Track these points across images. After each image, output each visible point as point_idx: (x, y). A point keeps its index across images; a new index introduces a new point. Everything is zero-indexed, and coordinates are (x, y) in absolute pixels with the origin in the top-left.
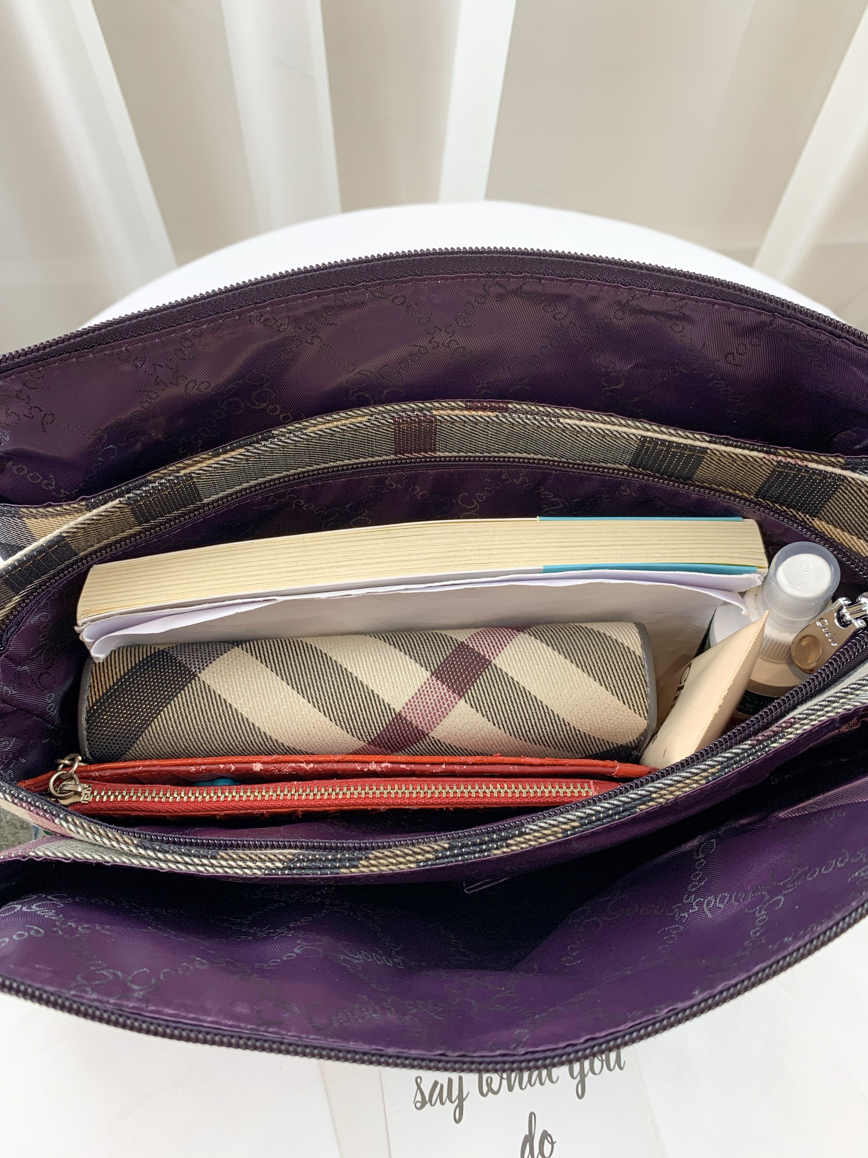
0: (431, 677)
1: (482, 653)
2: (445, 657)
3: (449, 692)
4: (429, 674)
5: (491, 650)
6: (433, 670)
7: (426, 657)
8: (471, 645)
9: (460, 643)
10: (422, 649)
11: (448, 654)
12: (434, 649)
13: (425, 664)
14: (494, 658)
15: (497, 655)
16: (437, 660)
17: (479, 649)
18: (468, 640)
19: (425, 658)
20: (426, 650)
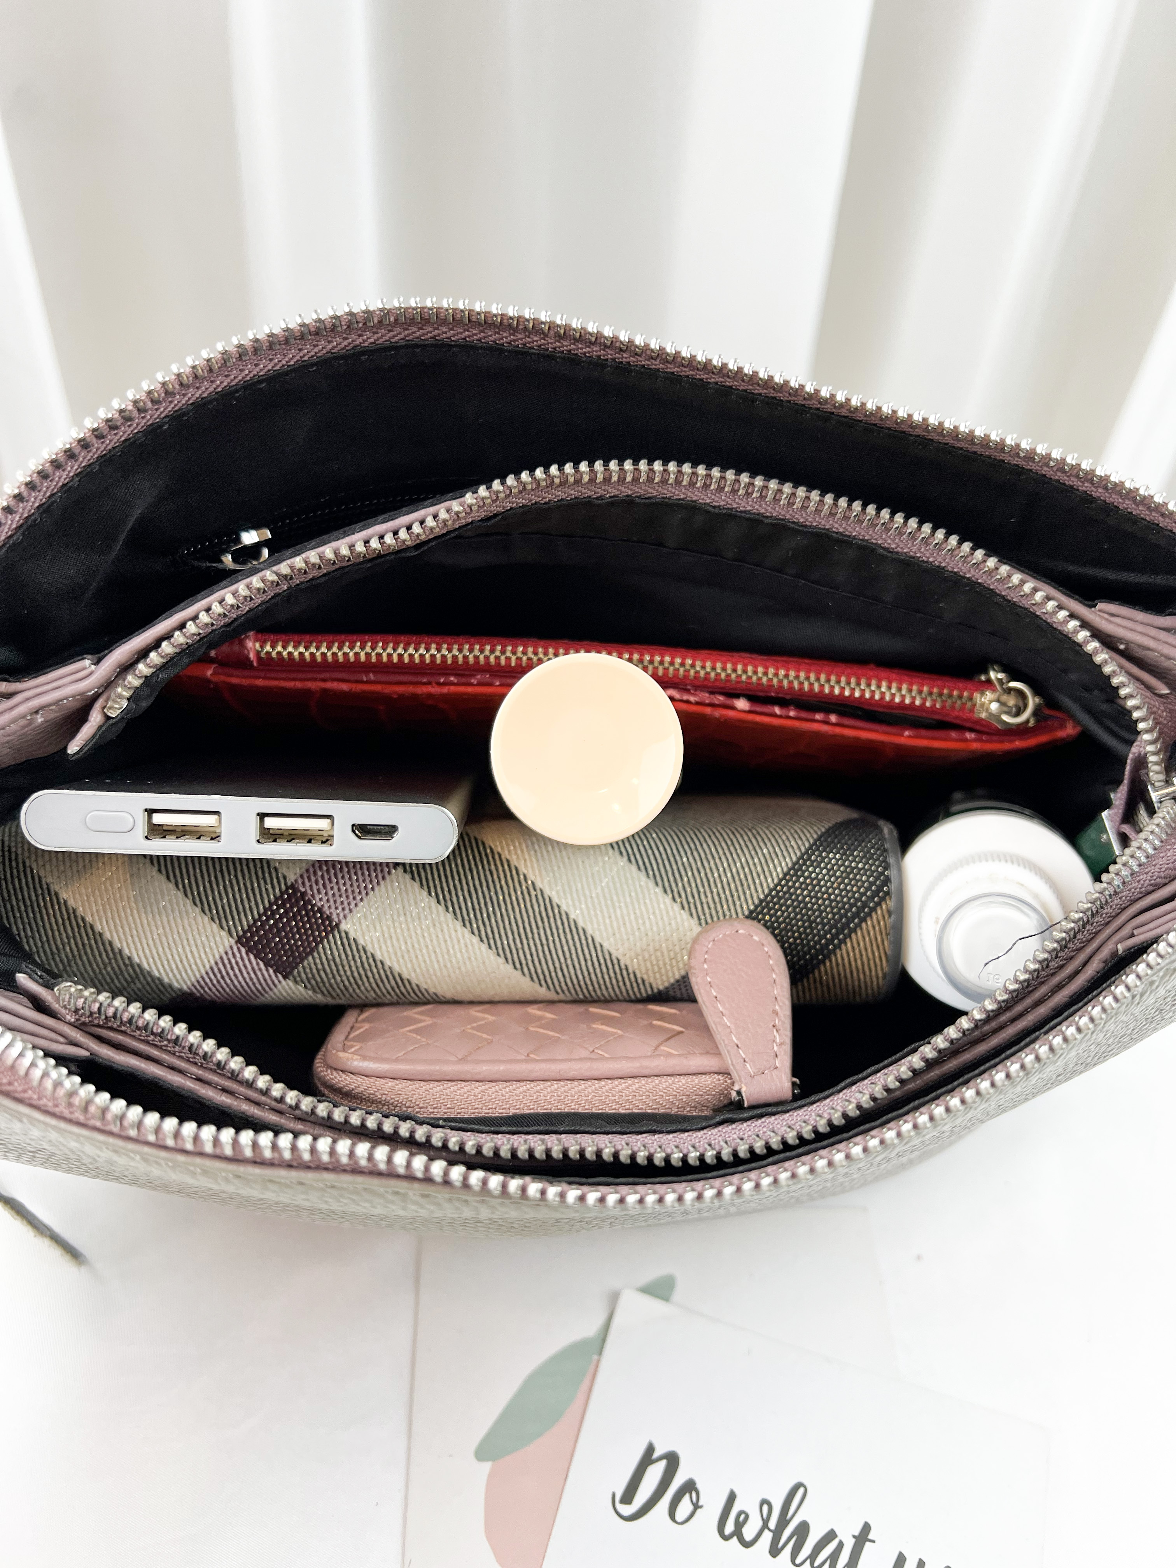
0: (340, 921)
1: (252, 956)
2: (316, 954)
3: (313, 896)
4: (343, 926)
5: (237, 963)
6: (336, 933)
7: (347, 956)
8: (271, 971)
9: (291, 978)
10: (354, 968)
11: (310, 958)
12: (334, 967)
13: (349, 945)
14: (231, 947)
15: (226, 953)
16: (329, 949)
17: (258, 964)
18: (276, 982)
19: (349, 953)
20: (347, 968)
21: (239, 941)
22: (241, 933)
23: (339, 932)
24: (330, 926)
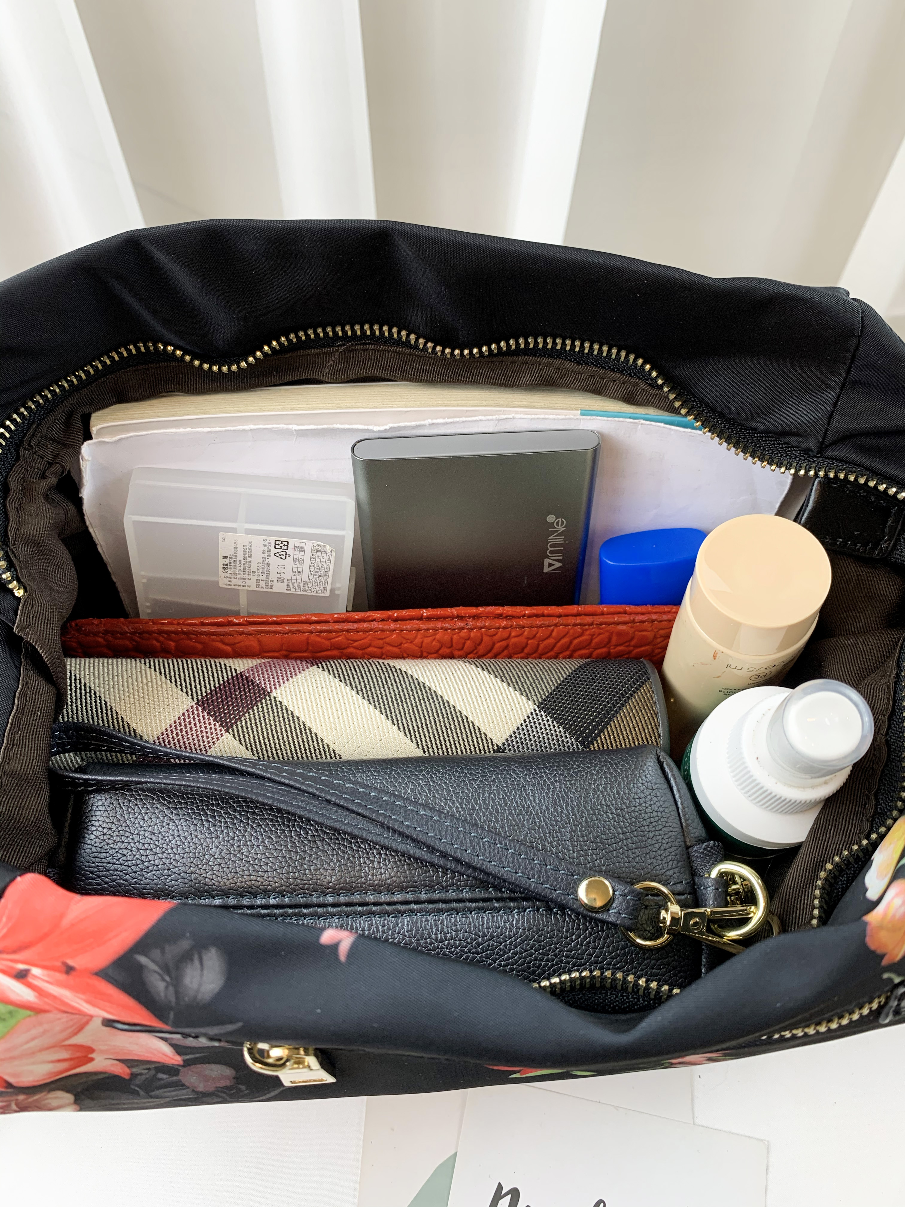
5: (193, 716)
13: (276, 705)
14: (192, 707)
15: (188, 711)
17: (209, 720)
21: (197, 703)
22: (200, 698)
23: (270, 698)
24: (264, 693)
